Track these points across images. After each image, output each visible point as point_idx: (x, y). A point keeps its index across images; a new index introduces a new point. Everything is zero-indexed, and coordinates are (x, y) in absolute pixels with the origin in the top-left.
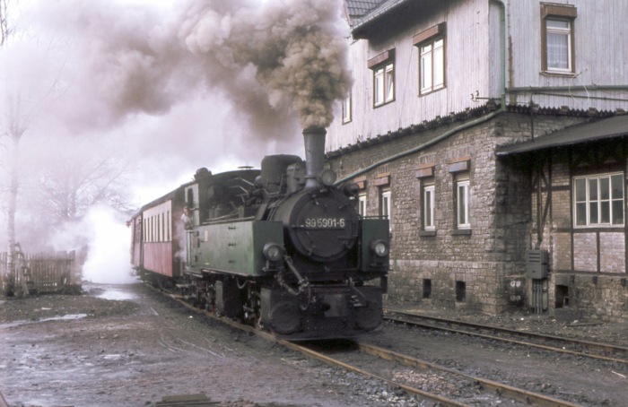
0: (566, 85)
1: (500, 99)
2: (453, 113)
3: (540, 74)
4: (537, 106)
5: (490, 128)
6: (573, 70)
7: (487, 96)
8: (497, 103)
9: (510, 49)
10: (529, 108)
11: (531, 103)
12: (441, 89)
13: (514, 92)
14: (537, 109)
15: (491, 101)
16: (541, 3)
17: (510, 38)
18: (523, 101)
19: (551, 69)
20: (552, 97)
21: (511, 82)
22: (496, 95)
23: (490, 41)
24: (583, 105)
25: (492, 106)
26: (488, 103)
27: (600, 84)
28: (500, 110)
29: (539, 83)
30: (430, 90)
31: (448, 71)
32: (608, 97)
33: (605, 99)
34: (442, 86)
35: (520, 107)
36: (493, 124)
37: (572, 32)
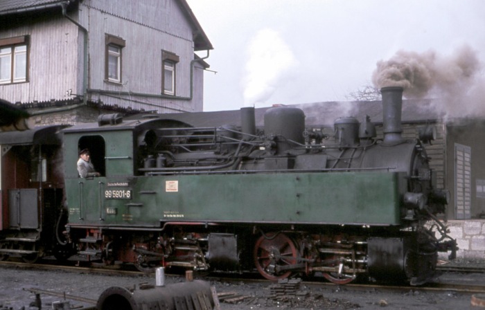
0: (117, 90)
1: (83, 96)
2: (37, 101)
3: (104, 81)
4: (102, 103)
5: (72, 115)
6: (121, 82)
7: (75, 93)
8: (81, 98)
9: (89, 62)
10: (98, 104)
11: (99, 100)
12: (24, 82)
13: (91, 92)
14: (102, 105)
15: (78, 97)
16: (106, 34)
17: (89, 55)
18: (95, 99)
19: (110, 79)
20: (110, 98)
21: (89, 85)
22: (81, 94)
23: (78, 55)
24: (124, 104)
25: (78, 100)
26: (74, 98)
27: (134, 92)
28: (82, 104)
29: (103, 87)
30: (10, 82)
31: (31, 70)
32: (138, 100)
33: (136, 102)
34: (25, 80)
35: (93, 103)
36: (74, 112)
37: (121, 56)
